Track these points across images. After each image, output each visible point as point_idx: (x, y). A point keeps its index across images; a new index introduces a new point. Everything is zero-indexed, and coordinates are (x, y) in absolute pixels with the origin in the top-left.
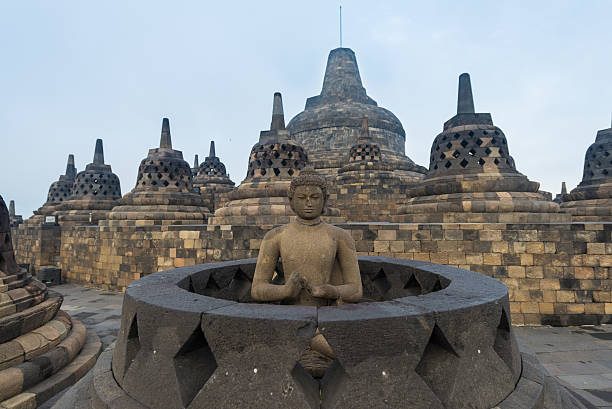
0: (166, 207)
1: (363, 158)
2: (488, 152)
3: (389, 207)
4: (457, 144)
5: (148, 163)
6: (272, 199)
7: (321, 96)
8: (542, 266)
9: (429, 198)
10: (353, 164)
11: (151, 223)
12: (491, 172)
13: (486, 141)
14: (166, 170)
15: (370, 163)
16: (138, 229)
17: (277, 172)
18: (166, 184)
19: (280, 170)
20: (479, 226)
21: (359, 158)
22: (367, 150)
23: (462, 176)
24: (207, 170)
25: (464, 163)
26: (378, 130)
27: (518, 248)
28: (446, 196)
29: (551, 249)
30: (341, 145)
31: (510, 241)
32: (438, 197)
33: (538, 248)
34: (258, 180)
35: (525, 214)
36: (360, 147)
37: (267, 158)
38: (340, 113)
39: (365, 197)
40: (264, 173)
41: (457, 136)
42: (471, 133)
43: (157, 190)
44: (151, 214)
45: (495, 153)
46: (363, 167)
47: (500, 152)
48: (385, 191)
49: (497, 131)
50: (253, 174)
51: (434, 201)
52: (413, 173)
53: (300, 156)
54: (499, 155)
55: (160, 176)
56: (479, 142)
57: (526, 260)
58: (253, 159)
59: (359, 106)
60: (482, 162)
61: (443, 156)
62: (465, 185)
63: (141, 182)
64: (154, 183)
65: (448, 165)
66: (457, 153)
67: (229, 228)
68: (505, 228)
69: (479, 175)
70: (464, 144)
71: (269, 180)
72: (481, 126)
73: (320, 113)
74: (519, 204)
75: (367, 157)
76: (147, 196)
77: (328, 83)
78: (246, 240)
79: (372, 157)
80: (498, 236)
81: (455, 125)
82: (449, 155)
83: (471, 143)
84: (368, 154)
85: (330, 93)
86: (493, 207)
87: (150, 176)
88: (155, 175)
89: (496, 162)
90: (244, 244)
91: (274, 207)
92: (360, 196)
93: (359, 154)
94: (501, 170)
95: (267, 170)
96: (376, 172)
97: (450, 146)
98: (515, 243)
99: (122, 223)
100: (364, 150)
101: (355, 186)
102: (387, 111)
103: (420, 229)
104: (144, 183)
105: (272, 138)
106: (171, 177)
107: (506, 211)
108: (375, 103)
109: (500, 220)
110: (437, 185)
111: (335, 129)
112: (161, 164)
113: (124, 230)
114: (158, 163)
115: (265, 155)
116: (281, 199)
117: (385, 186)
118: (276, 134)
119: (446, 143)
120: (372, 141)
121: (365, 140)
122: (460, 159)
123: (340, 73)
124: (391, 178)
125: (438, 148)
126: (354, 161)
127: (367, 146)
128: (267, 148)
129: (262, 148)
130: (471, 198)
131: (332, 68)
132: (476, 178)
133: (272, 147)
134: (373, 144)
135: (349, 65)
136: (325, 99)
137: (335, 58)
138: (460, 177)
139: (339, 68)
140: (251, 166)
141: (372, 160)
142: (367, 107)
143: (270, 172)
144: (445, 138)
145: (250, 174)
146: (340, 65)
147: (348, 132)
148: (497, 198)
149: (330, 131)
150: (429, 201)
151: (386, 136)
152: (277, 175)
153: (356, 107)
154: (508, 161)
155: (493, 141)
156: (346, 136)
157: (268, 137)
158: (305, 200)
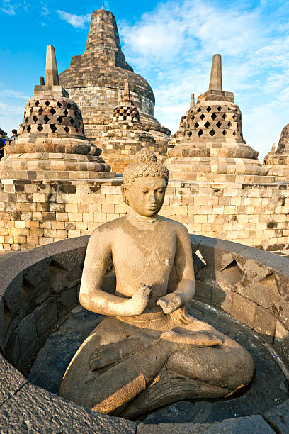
1: (125, 118)
2: (229, 125)
4: (208, 116)
6: (51, 155)
7: (86, 56)
8: (259, 214)
9: (186, 159)
10: (117, 124)
12: (231, 142)
13: (229, 116)
15: (131, 124)
17: (53, 128)
19: (56, 126)
20: (224, 185)
21: (121, 118)
22: (128, 112)
23: (211, 143)
25: (212, 133)
27: (247, 202)
28: (198, 159)
29: (266, 202)
30: (103, 104)
31: (243, 198)
32: (193, 159)
33: (258, 202)
35: (252, 176)
36: (122, 108)
37: (44, 114)
38: (103, 74)
39: (127, 152)
40: (40, 128)
41: (209, 109)
42: (219, 108)
45: (234, 126)
46: (125, 127)
47: (237, 126)
49: (237, 109)
50: (29, 129)
51: (189, 163)
52: (160, 133)
53: (75, 114)
54: (236, 128)
56: (224, 116)
57: (250, 210)
58: (28, 114)
60: (224, 133)
61: (197, 125)
62: (213, 151)
65: (200, 133)
66: (207, 125)
67: (10, 182)
68: (241, 187)
69: (223, 143)
70: (214, 116)
71: (46, 135)
72: (227, 103)
73: (84, 72)
74: (248, 168)
75: (128, 118)
77: (91, 44)
78: (29, 194)
79: (132, 118)
80: (235, 193)
81: (207, 100)
82: (202, 124)
83: (219, 117)
84: (128, 115)
85: (93, 54)
86: (232, 171)
89: (234, 134)
90: (28, 199)
91: (53, 163)
92: (123, 152)
93: (121, 115)
94: (238, 141)
95: (44, 126)
96: (136, 131)
97: (202, 117)
98: (246, 199)
100: (126, 111)
101: (119, 143)
102: (142, 79)
103: (182, 187)
105: (47, 94)
107: (240, 174)
108: (132, 70)
109: (236, 180)
110: (192, 149)
111: (99, 89)
115: (41, 111)
116: (60, 155)
119: (200, 114)
120: (132, 104)
121: (127, 103)
122: (210, 129)
123: (102, 35)
124: (148, 138)
125: (193, 118)
126: (117, 121)
127: (129, 108)
128: (42, 104)
129: (37, 103)
130: (217, 162)
131: (95, 29)
132: (221, 146)
133: (48, 103)
134: (133, 107)
135: (110, 29)
136: (89, 59)
137: (98, 20)
138: (209, 145)
139: (101, 30)
140: (27, 120)
141: (132, 121)
142: (127, 73)
143: (47, 128)
144: (199, 110)
145: (26, 128)
146: (103, 27)
147: (110, 93)
148: (234, 163)
149: (94, 90)
150: (185, 163)
151: (141, 101)
152: (54, 132)
153: (117, 72)
154: (241, 135)
155: (234, 117)
156: (108, 97)
157: (43, 92)
158: (148, 195)
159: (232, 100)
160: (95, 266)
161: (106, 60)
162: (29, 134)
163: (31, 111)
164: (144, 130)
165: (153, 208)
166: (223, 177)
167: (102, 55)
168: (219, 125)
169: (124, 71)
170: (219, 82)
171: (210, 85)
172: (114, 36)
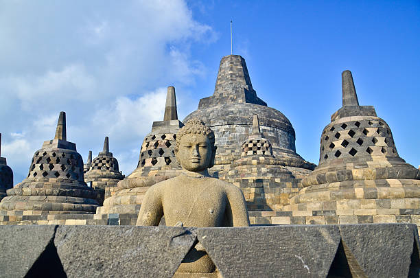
0: (54, 198)
1: (255, 152)
2: (374, 141)
3: (282, 201)
4: (344, 134)
5: (41, 154)
7: (214, 97)
9: (322, 186)
10: (245, 159)
11: (39, 213)
12: (379, 161)
13: (372, 131)
14: (58, 161)
15: (262, 158)
16: (25, 218)
17: (168, 160)
18: (57, 174)
19: (171, 158)
20: (372, 212)
21: (250, 153)
22: (259, 145)
23: (352, 164)
24: (100, 165)
25: (353, 152)
26: (269, 128)
28: (338, 184)
30: (232, 142)
32: (330, 186)
34: (148, 169)
35: (416, 200)
36: (251, 142)
37: (159, 147)
38: (232, 112)
40: (154, 162)
41: (344, 126)
42: (357, 124)
43: (47, 181)
44: (40, 205)
45: (381, 142)
46: (255, 162)
47: (386, 142)
48: (277, 185)
49: (381, 122)
50: (144, 163)
51: (326, 189)
52: (304, 170)
54: (384, 144)
55: (52, 167)
56: (365, 132)
58: (145, 149)
59: (250, 106)
60: (369, 151)
61: (332, 146)
62: (357, 173)
63: (32, 173)
64: (45, 174)
65: (338, 154)
66: (345, 143)
67: (117, 216)
68: (398, 213)
69: (368, 163)
70: (352, 133)
71: (160, 169)
72: (367, 117)
73: (211, 112)
74: (409, 190)
75: (258, 152)
76: (37, 186)
77: (220, 85)
79: (264, 152)
81: (341, 117)
82: (338, 144)
83: (359, 134)
84: (259, 149)
85: (221, 94)
86: (384, 194)
87: (42, 167)
88: (46, 167)
89: (383, 151)
93: (251, 149)
94: (389, 159)
95: (158, 159)
96: (268, 167)
97: (338, 136)
99: (9, 213)
100: (255, 145)
101: (247, 180)
102: (277, 112)
103: (314, 215)
104: (35, 174)
105: (164, 129)
106: (63, 168)
107: (397, 197)
108: (265, 105)
109: (392, 206)
110: (328, 173)
111: (227, 126)
112: (54, 155)
113: (10, 220)
114: (51, 155)
115: (157, 144)
117: (277, 180)
118: (168, 124)
119: (334, 132)
120: (263, 137)
121: (257, 136)
122: (349, 148)
123: (231, 76)
124: (284, 172)
125: (327, 138)
126: (246, 156)
127: (258, 141)
128: (158, 137)
129: (154, 137)
130: (362, 185)
131: (224, 72)
132: (366, 166)
133: (164, 137)
134: (264, 140)
135: (239, 70)
136: (218, 99)
137: (227, 64)
138: (350, 166)
139: (230, 72)
140: (142, 155)
141: (263, 155)
142: (257, 107)
143: (161, 161)
144: (333, 129)
145: (140, 163)
146: (231, 69)
147: (240, 129)
148: (387, 185)
149: (222, 129)
150: (321, 190)
151: (277, 134)
152: (168, 164)
153: (247, 107)
154: (394, 151)
155: (378, 132)
156: (238, 134)
157: (161, 128)
158: (192, 149)
159: (374, 113)
160: (145, 217)
161: (235, 97)
162: (143, 168)
163: (147, 146)
164: (278, 164)
165: (197, 161)
166: (373, 203)
167: (231, 94)
168: (360, 142)
169: (256, 106)
170: (354, 97)
171: (344, 101)
172: (243, 75)
